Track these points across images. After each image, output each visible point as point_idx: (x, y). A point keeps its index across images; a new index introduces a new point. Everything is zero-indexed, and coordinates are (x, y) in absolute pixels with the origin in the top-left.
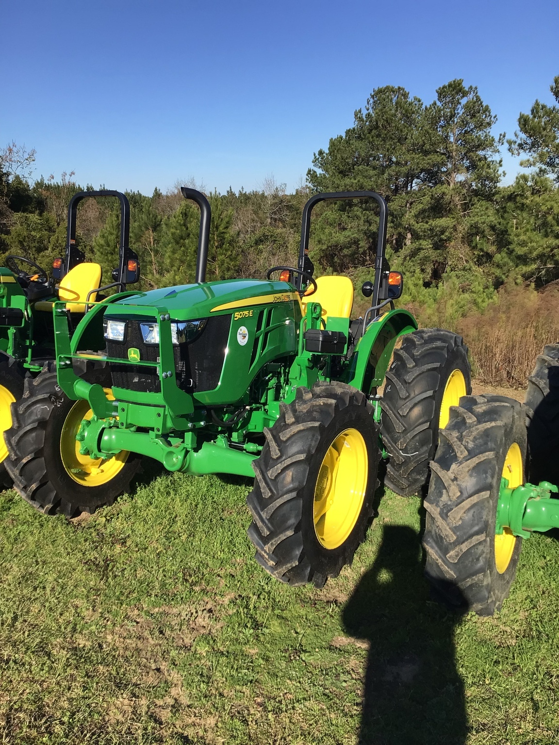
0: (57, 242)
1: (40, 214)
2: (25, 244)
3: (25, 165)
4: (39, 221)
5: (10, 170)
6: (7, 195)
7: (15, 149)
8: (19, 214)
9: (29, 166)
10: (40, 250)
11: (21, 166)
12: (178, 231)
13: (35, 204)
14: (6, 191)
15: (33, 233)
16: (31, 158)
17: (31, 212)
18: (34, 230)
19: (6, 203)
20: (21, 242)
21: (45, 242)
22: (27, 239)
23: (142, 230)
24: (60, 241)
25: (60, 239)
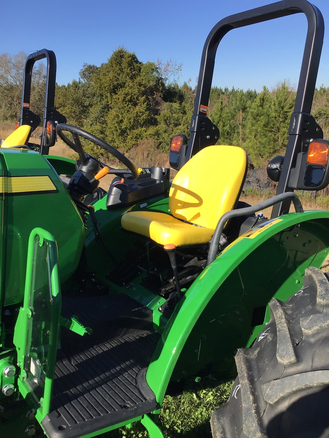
0: (186, 120)
1: (181, 104)
2: (168, 121)
3: (176, 73)
4: (178, 108)
5: (167, 77)
6: (162, 92)
7: (171, 64)
8: (168, 103)
9: (178, 74)
10: (176, 125)
11: (173, 74)
12: (256, 111)
13: (178, 97)
14: (161, 89)
15: (174, 115)
16: (180, 68)
17: (175, 102)
18: (175, 113)
19: (161, 96)
20: (165, 120)
21: (180, 121)
22: (169, 118)
23: (235, 111)
24: (188, 120)
25: (188, 118)
